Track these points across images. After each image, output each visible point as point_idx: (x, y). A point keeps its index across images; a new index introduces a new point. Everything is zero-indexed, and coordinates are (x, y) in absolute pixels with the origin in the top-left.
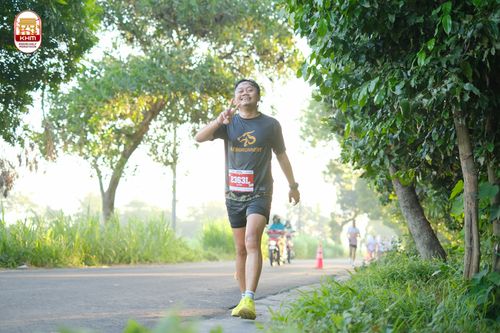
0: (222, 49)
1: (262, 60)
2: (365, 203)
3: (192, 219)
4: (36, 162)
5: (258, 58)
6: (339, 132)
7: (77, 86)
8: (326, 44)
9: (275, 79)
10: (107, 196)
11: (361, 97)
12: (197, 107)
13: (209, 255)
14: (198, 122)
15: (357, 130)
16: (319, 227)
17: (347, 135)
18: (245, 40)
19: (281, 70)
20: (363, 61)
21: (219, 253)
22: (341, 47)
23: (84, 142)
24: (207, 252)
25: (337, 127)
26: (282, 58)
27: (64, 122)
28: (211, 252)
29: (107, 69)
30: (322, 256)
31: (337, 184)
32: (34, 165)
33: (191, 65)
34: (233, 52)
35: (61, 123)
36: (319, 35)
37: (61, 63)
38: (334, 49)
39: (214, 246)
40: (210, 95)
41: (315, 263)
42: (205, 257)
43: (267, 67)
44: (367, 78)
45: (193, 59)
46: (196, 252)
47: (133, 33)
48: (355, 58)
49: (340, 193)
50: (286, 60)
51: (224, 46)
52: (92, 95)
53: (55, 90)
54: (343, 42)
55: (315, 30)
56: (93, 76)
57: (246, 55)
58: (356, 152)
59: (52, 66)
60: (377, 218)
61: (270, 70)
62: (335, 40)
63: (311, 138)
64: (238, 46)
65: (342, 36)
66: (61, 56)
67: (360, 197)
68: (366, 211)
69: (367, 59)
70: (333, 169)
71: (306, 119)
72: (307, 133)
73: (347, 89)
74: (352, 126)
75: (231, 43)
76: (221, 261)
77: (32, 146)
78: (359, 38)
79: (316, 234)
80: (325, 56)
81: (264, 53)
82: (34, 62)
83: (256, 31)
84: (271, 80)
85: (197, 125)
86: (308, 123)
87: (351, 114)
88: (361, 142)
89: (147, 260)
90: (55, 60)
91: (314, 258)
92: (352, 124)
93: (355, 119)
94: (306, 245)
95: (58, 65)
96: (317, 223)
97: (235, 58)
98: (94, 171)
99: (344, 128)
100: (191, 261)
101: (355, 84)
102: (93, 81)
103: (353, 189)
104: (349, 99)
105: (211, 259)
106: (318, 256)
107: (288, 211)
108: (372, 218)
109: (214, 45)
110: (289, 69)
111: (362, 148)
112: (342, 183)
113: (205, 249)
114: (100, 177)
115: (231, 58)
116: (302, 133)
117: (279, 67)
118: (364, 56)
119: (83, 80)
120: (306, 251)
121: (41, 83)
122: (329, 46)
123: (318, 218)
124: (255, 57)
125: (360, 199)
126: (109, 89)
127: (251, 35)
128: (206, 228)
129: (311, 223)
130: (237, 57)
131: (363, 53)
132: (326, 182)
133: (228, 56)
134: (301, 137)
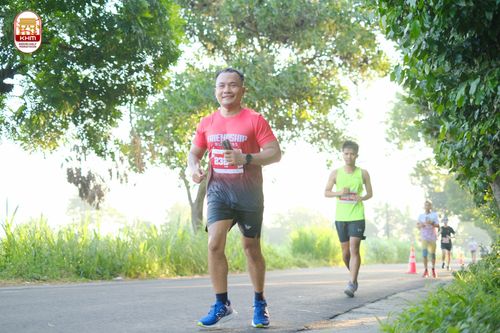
0: (304, 55)
1: (345, 64)
2: (455, 205)
3: (278, 225)
4: (126, 175)
5: (341, 62)
6: (432, 134)
7: (162, 97)
8: (420, 46)
9: (359, 82)
10: (195, 206)
11: (458, 98)
12: (281, 114)
13: (299, 261)
14: (282, 129)
15: (453, 132)
16: (408, 230)
17: (442, 137)
18: (327, 44)
19: (365, 73)
20: (459, 61)
21: (309, 260)
22: (436, 48)
23: (172, 153)
24: (296, 259)
25: (431, 130)
26: (366, 60)
27: (151, 133)
28: (300, 258)
29: (192, 80)
30: (414, 260)
31: (425, 186)
32: (124, 179)
33: (274, 72)
34: (315, 57)
35: (148, 134)
36: (412, 37)
37: (148, 76)
38: (428, 51)
39: (303, 253)
40: (295, 101)
41: (408, 267)
42: (294, 264)
43: (351, 71)
44: (465, 78)
45: (276, 67)
46: (285, 260)
47: (215, 43)
48: (451, 58)
49: (428, 195)
50: (370, 62)
51: (305, 51)
52: (178, 106)
53: (141, 103)
54: (437, 43)
55: (408, 32)
56: (178, 88)
57: (328, 59)
58: (453, 154)
59: (139, 80)
60: (469, 220)
61: (354, 73)
62: (429, 41)
63: (397, 140)
64: (320, 50)
65: (436, 37)
66: (147, 69)
67: (450, 198)
68: (456, 213)
69: (464, 59)
70: (421, 170)
71: (392, 122)
72: (393, 135)
73: (443, 90)
74: (447, 128)
75: (313, 47)
76: (310, 267)
77: (121, 159)
78: (453, 38)
79: (405, 237)
80: (419, 58)
81: (347, 57)
82: (121, 77)
83: (338, 34)
84: (355, 83)
85: (281, 132)
86: (394, 126)
87: (446, 115)
88: (459, 144)
89: (237, 269)
90: (141, 74)
91: (407, 262)
92: (447, 125)
93: (449, 121)
94: (395, 248)
95: (145, 79)
96: (405, 226)
97: (317, 63)
98: (182, 181)
99: (438, 129)
100: (280, 268)
101: (452, 85)
102: (179, 93)
103: (442, 190)
104: (445, 101)
105: (301, 265)
106: (410, 260)
107: (376, 215)
108: (463, 220)
109: (296, 51)
110: (373, 71)
111: (460, 150)
112: (430, 185)
113: (295, 257)
114: (188, 188)
115: (314, 63)
116: (387, 136)
117: (363, 70)
118: (460, 56)
119: (169, 92)
120: (396, 254)
121: (129, 97)
122: (423, 47)
123: (406, 221)
124: (337, 60)
125: (450, 200)
126: (195, 99)
127: (333, 39)
128: (294, 235)
129: (399, 226)
130: (320, 61)
131: (459, 53)
132: (414, 184)
133: (311, 61)
134: (387, 140)
